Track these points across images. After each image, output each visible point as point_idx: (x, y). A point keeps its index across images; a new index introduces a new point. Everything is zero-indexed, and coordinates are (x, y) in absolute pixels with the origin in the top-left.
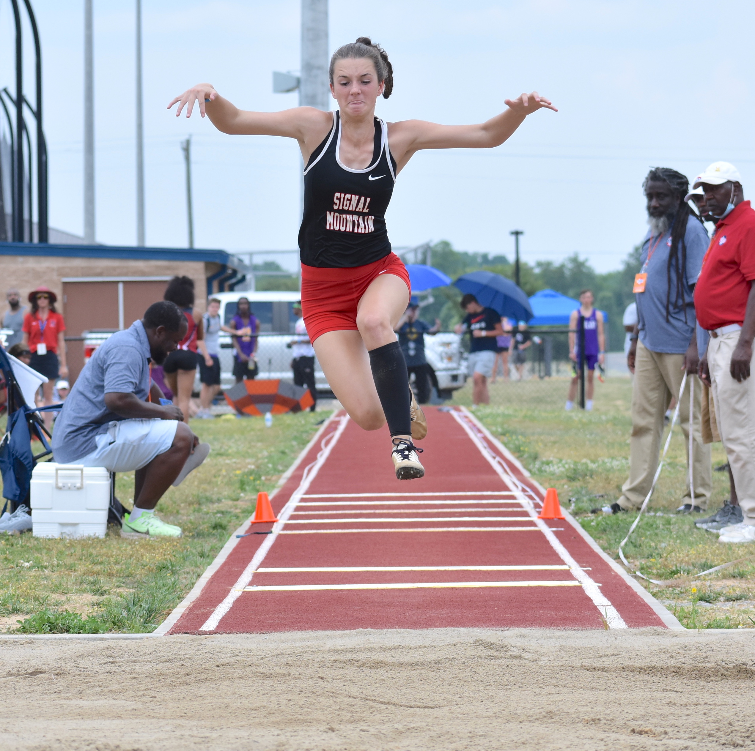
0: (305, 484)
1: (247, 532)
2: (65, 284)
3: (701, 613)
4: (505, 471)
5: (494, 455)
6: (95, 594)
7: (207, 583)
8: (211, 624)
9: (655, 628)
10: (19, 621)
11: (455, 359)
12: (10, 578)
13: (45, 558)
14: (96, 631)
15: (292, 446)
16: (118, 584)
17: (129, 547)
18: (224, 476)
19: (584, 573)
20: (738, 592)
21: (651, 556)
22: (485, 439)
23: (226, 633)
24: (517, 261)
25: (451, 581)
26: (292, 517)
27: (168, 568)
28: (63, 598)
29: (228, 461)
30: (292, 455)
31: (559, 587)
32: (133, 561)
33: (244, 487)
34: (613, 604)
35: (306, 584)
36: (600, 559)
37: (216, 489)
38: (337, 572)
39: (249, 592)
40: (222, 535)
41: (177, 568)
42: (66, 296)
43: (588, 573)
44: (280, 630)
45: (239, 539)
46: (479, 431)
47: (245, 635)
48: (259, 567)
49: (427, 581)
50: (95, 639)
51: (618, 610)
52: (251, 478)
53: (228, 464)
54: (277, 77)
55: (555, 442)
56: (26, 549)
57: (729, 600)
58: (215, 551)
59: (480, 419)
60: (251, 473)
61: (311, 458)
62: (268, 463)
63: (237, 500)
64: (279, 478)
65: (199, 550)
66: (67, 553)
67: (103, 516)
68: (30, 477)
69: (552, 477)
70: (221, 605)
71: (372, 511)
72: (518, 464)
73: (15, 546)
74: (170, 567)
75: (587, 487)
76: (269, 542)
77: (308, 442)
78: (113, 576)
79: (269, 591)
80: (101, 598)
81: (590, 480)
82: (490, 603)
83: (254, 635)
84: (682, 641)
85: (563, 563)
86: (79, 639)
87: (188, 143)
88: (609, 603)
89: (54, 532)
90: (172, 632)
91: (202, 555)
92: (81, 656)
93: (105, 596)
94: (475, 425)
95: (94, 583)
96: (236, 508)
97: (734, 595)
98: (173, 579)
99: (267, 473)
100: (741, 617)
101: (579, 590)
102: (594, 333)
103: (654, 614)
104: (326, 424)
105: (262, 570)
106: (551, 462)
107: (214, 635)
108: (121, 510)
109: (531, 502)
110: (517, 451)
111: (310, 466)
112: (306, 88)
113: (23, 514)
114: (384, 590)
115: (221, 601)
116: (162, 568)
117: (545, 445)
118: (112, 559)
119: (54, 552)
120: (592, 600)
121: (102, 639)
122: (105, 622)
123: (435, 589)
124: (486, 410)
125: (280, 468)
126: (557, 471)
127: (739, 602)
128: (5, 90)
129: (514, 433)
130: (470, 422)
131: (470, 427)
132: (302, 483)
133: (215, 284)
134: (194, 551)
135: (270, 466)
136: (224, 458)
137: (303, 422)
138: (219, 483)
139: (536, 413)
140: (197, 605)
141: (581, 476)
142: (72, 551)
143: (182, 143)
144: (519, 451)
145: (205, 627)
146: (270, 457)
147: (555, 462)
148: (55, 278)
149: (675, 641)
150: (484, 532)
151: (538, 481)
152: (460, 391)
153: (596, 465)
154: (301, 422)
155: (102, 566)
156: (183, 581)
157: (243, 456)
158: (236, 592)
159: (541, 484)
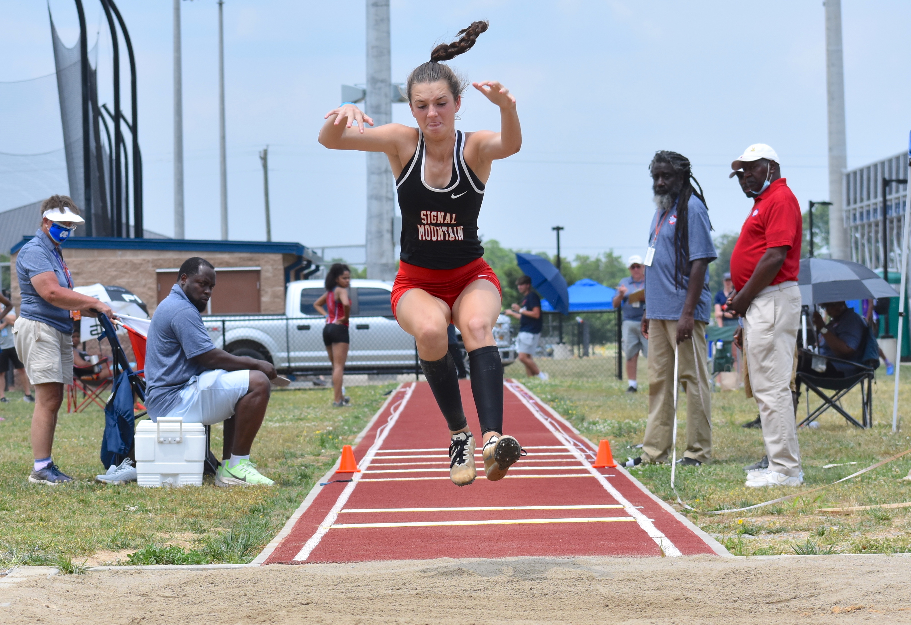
0: (379, 442)
1: (329, 480)
2: (159, 274)
3: (746, 544)
4: (557, 429)
5: (546, 417)
6: (196, 533)
7: (297, 523)
8: (303, 555)
9: (708, 555)
10: (129, 556)
11: (507, 337)
12: (118, 520)
13: (148, 504)
14: (198, 563)
15: (364, 412)
16: (215, 524)
17: (224, 494)
18: (306, 437)
19: (638, 511)
20: (778, 525)
21: (696, 497)
22: (536, 404)
23: (317, 563)
24: (558, 256)
25: (518, 518)
26: (369, 468)
27: (260, 511)
28: (167, 536)
29: (307, 424)
30: (365, 419)
31: (616, 522)
32: (228, 505)
33: (325, 444)
34: (667, 535)
35: (386, 522)
36: (651, 499)
37: (299, 446)
38: (413, 512)
39: (335, 529)
40: (307, 483)
41: (269, 511)
42: (159, 285)
43: (642, 511)
44: (366, 560)
45: (323, 487)
46: (531, 398)
47: (334, 564)
48: (342, 509)
49: (496, 519)
50: (198, 569)
51: (672, 541)
52: (330, 437)
53: (308, 427)
54: (345, 89)
55: (599, 407)
56: (130, 497)
57: (770, 532)
58: (302, 496)
59: (531, 389)
60: (329, 433)
61: (383, 420)
62: (344, 425)
63: (319, 455)
64: (355, 438)
65: (287, 496)
66: (169, 499)
67: (200, 468)
68: (133, 433)
69: (600, 434)
70: (310, 540)
71: (441, 463)
72: (567, 424)
73: (121, 494)
74: (262, 510)
75: (631, 442)
76: (349, 489)
77: (379, 409)
78: (211, 517)
79: (354, 529)
80: (201, 536)
81: (635, 436)
82: (555, 536)
83: (343, 564)
84: (733, 565)
85: (617, 503)
86: (184, 569)
87: (266, 152)
88: (663, 535)
89: (155, 482)
90: (268, 563)
91: (290, 500)
92: (186, 584)
93: (205, 534)
94: (526, 394)
95: (194, 524)
96: (318, 462)
97: (774, 529)
98: (265, 520)
99: (344, 434)
100: (782, 547)
101: (634, 524)
103: (705, 544)
104: (393, 394)
105: (345, 511)
106: (598, 422)
107: (306, 565)
108: (216, 463)
109: (583, 454)
110: (566, 413)
111: (382, 427)
112: (371, 99)
113: (128, 466)
114: (457, 526)
115: (310, 537)
116: (254, 511)
117: (591, 409)
118: (209, 504)
119: (157, 498)
120: (647, 533)
121: (204, 569)
122: (206, 555)
123: (503, 525)
125: (355, 430)
126: (603, 430)
127: (779, 534)
128: (104, 106)
129: (562, 399)
130: (522, 391)
131: (522, 395)
132: (376, 441)
133: (292, 274)
134: (283, 497)
135: (346, 428)
136: (305, 421)
137: (373, 393)
138: (302, 441)
139: (580, 384)
140: (288, 540)
141: (626, 432)
142: (173, 497)
143: (260, 152)
144: (568, 414)
145: (298, 558)
146: (345, 422)
147: (600, 421)
148: (150, 269)
149: (726, 566)
150: (543, 478)
151: (587, 437)
152: (511, 366)
153: (638, 424)
154: (371, 393)
155: (201, 510)
156: (274, 521)
157: (321, 420)
158: (323, 529)
159: (590, 440)
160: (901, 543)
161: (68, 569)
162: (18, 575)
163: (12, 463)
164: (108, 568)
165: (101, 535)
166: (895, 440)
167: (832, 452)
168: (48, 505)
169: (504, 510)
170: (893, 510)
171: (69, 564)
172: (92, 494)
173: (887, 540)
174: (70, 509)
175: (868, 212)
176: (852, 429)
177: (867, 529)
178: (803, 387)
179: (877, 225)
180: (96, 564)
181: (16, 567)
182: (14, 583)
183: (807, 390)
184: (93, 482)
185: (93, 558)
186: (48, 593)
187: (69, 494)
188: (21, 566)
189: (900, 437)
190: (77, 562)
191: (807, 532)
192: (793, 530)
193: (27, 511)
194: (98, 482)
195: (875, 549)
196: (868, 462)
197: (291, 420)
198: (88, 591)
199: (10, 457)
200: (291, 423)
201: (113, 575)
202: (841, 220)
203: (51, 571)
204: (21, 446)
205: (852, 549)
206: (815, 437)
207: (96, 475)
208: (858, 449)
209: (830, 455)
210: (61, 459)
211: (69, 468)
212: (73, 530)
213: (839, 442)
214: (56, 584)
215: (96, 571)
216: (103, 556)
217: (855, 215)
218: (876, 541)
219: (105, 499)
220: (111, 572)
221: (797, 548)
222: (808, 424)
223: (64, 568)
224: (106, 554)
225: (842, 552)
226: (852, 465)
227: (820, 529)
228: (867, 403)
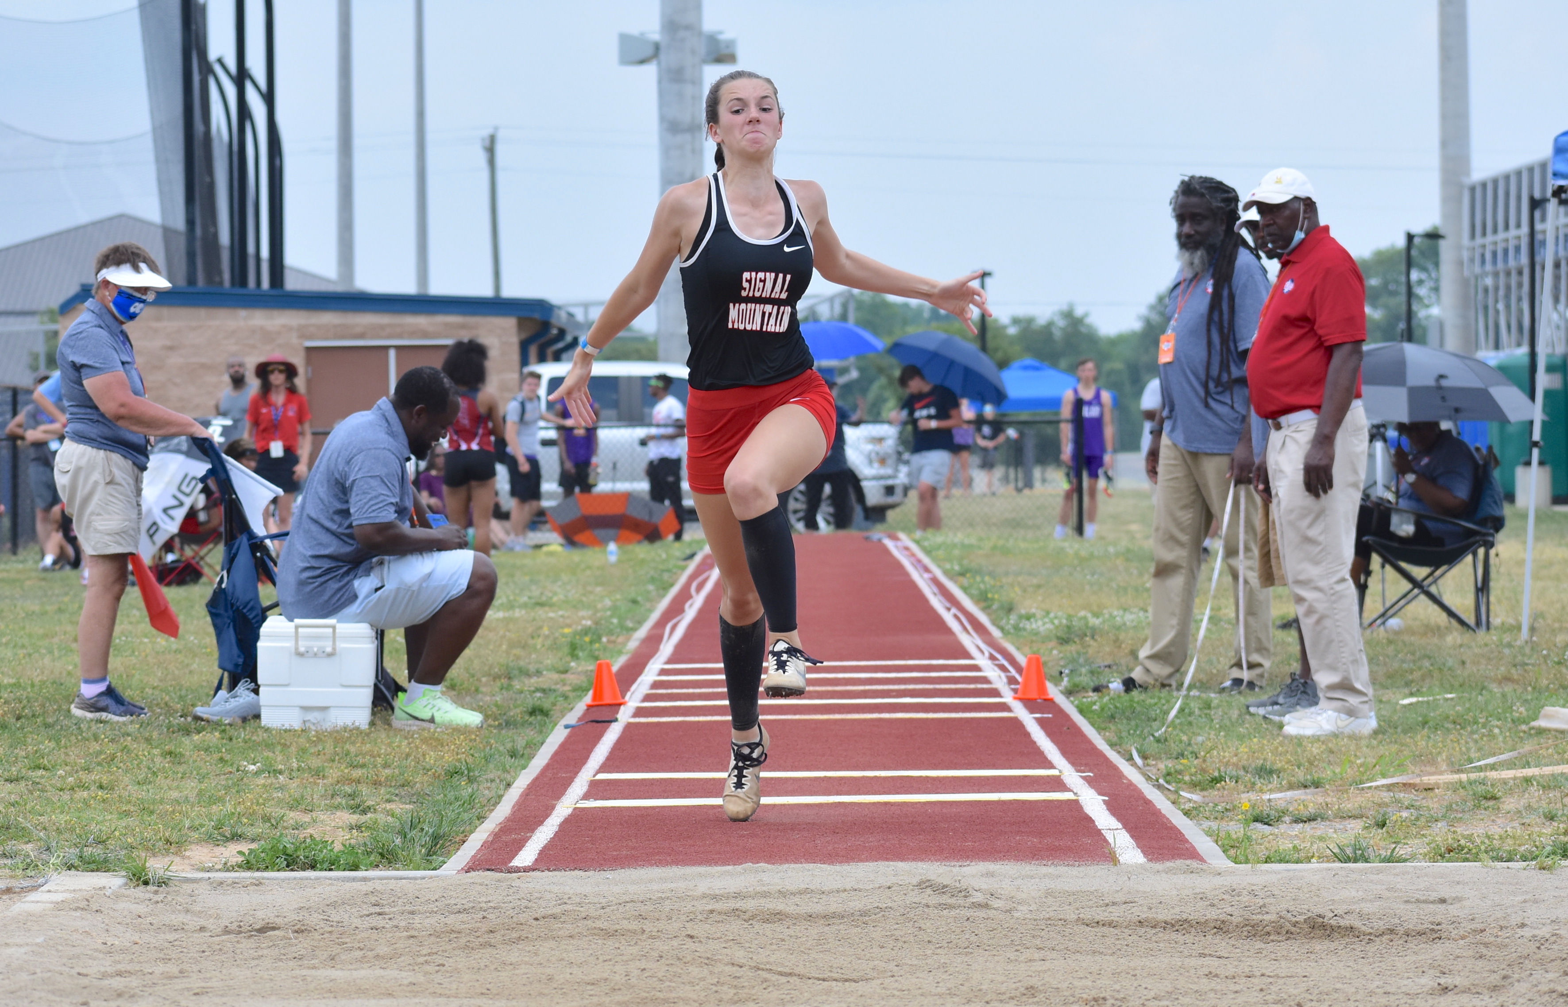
0: (667, 648)
1: (580, 719)
2: (309, 350)
3: (1256, 840)
4: (965, 629)
5: (948, 605)
6: (354, 812)
7: (521, 796)
8: (526, 856)
9: (1188, 862)
10: (240, 852)
11: (891, 461)
12: (227, 788)
13: (279, 758)
14: (355, 867)
15: (648, 592)
16: (388, 796)
17: (405, 743)
18: (547, 637)
19: (1082, 781)
20: (1312, 809)
21: (1183, 755)
22: (935, 581)
23: (549, 870)
26: (647, 698)
27: (462, 774)
28: (307, 818)
29: (552, 615)
30: (648, 605)
31: (1044, 801)
32: (411, 762)
33: (576, 652)
34: (1125, 826)
35: (667, 797)
36: (1107, 759)
37: (533, 656)
38: (714, 779)
39: (583, 809)
40: (543, 725)
41: (477, 773)
42: (310, 369)
43: (1089, 781)
44: (629, 866)
45: (568, 730)
46: (927, 569)
47: (577, 872)
48: (598, 772)
49: (848, 793)
50: (354, 879)
51: (1132, 837)
52: (587, 639)
53: (552, 619)
54: (626, 40)
55: (1039, 586)
56: (251, 745)
57: (1297, 821)
58: (533, 747)
59: (928, 552)
60: (586, 631)
61: (676, 609)
62: (612, 616)
63: (565, 672)
64: (628, 639)
65: (509, 746)
66: (312, 751)
67: (366, 696)
68: (257, 638)
69: (1034, 638)
70: (541, 828)
72: (983, 619)
73: (234, 740)
74: (466, 772)
75: (1087, 653)
76: (612, 735)
77: (671, 585)
78: (380, 785)
79: (614, 808)
80: (363, 818)
81: (1092, 642)
82: (943, 825)
83: (590, 873)
84: (1227, 881)
85: (1051, 766)
86: (330, 879)
87: (492, 139)
88: (1120, 826)
89: (292, 720)
90: (469, 869)
91: (513, 754)
92: (334, 905)
93: (369, 815)
94: (919, 561)
95: (352, 796)
96: (564, 685)
97: (1305, 814)
98: (470, 790)
99: (610, 633)
100: (1315, 846)
101: (1075, 806)
102: (1098, 422)
103: (1187, 841)
104: (696, 560)
105: (602, 776)
106: (1034, 615)
107: (531, 873)
109: (1003, 675)
110: (983, 599)
111: (674, 621)
112: (667, 58)
113: (247, 692)
114: (784, 805)
115: (541, 823)
116: (454, 773)
117: (1025, 590)
118: (379, 760)
119: (293, 749)
120: (1093, 821)
121: (365, 879)
122: (369, 854)
124: (936, 538)
125: (630, 624)
126: (1042, 629)
127: (1313, 824)
128: (220, 61)
129: (978, 572)
130: (913, 555)
131: (913, 564)
132: (662, 647)
133: (533, 351)
134: (501, 748)
135: (615, 621)
136: (547, 609)
137: (664, 556)
138: (539, 647)
139: (1011, 543)
140: (506, 828)
141: (1078, 636)
142: (320, 748)
143: (483, 139)
144: (986, 599)
145: (518, 862)
146: (614, 608)
147: (1038, 615)
148: (295, 340)
149: (1218, 881)
150: (933, 720)
151: (1013, 644)
152: (898, 510)
153: (1101, 620)
154: (660, 556)
155: (364, 771)
156: (485, 792)
157: (575, 607)
158: (563, 809)
159: (1018, 649)
160: (1510, 841)
161: (140, 879)
162: (59, 888)
163: (54, 682)
164: (207, 875)
165: (199, 816)
166: (1524, 655)
167: (1417, 675)
168: (112, 760)
169: (863, 777)
170: (1505, 782)
171: (144, 868)
172: (186, 740)
173: (1488, 837)
174: (149, 768)
175: (1506, 251)
176: (1455, 634)
177: (1460, 815)
178: (1376, 560)
179: (1520, 273)
180: (188, 868)
181: (55, 874)
182: (52, 903)
183: (1383, 567)
184: (189, 719)
185: (184, 857)
186: (107, 921)
187: (148, 740)
188: (64, 873)
189: (1532, 649)
190: (156, 865)
191: (1358, 821)
192: (1336, 816)
193: (77, 772)
194: (197, 718)
195: (1467, 853)
196: (1474, 694)
197: (524, 606)
198: (173, 917)
199: (52, 672)
200: (523, 612)
201: (215, 889)
202: (1460, 263)
203: (113, 881)
204: (71, 651)
205: (1429, 852)
206: (1391, 650)
207: (193, 705)
208: (1459, 672)
209: (1412, 681)
210: (137, 677)
211: (150, 691)
212: (152, 808)
213: (1429, 658)
214: (121, 905)
215: (187, 880)
216: (200, 854)
217: (1483, 256)
218: (1470, 838)
219: (207, 750)
220: (211, 883)
221: (1336, 850)
222: (1384, 623)
223: (134, 875)
224: (205, 850)
225: (1412, 858)
226: (1447, 699)
227: (1380, 818)
228: (1483, 588)
